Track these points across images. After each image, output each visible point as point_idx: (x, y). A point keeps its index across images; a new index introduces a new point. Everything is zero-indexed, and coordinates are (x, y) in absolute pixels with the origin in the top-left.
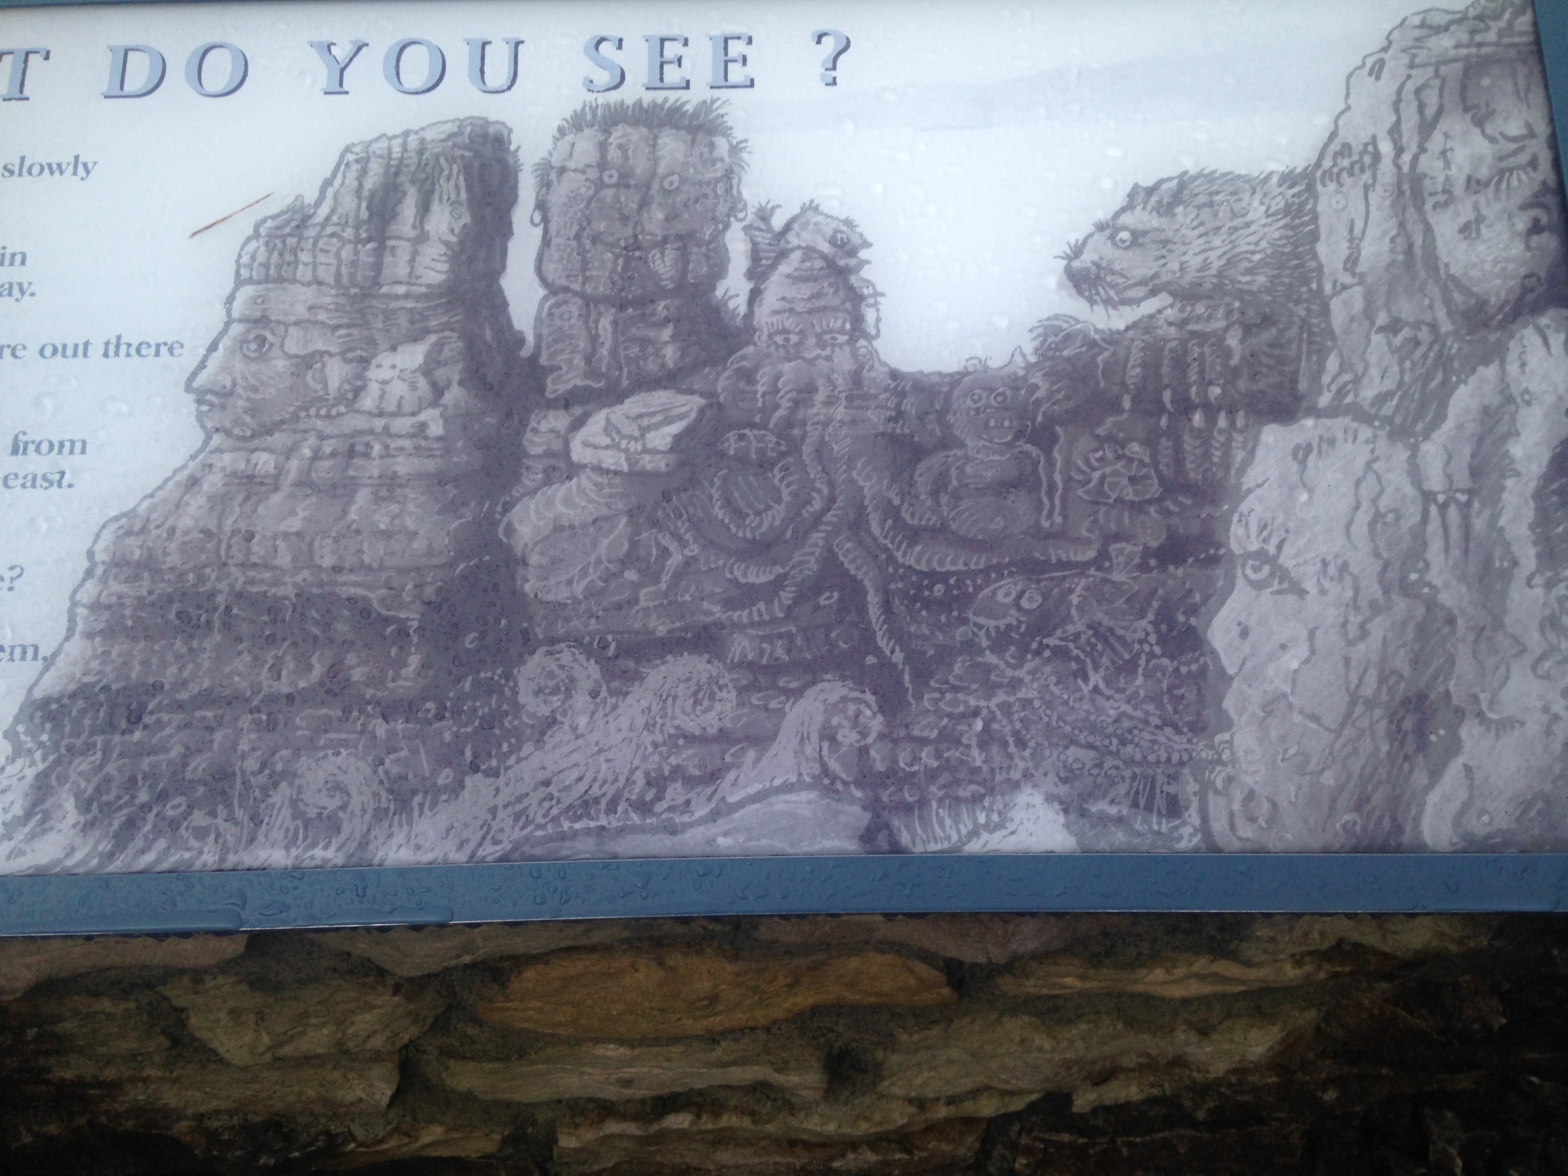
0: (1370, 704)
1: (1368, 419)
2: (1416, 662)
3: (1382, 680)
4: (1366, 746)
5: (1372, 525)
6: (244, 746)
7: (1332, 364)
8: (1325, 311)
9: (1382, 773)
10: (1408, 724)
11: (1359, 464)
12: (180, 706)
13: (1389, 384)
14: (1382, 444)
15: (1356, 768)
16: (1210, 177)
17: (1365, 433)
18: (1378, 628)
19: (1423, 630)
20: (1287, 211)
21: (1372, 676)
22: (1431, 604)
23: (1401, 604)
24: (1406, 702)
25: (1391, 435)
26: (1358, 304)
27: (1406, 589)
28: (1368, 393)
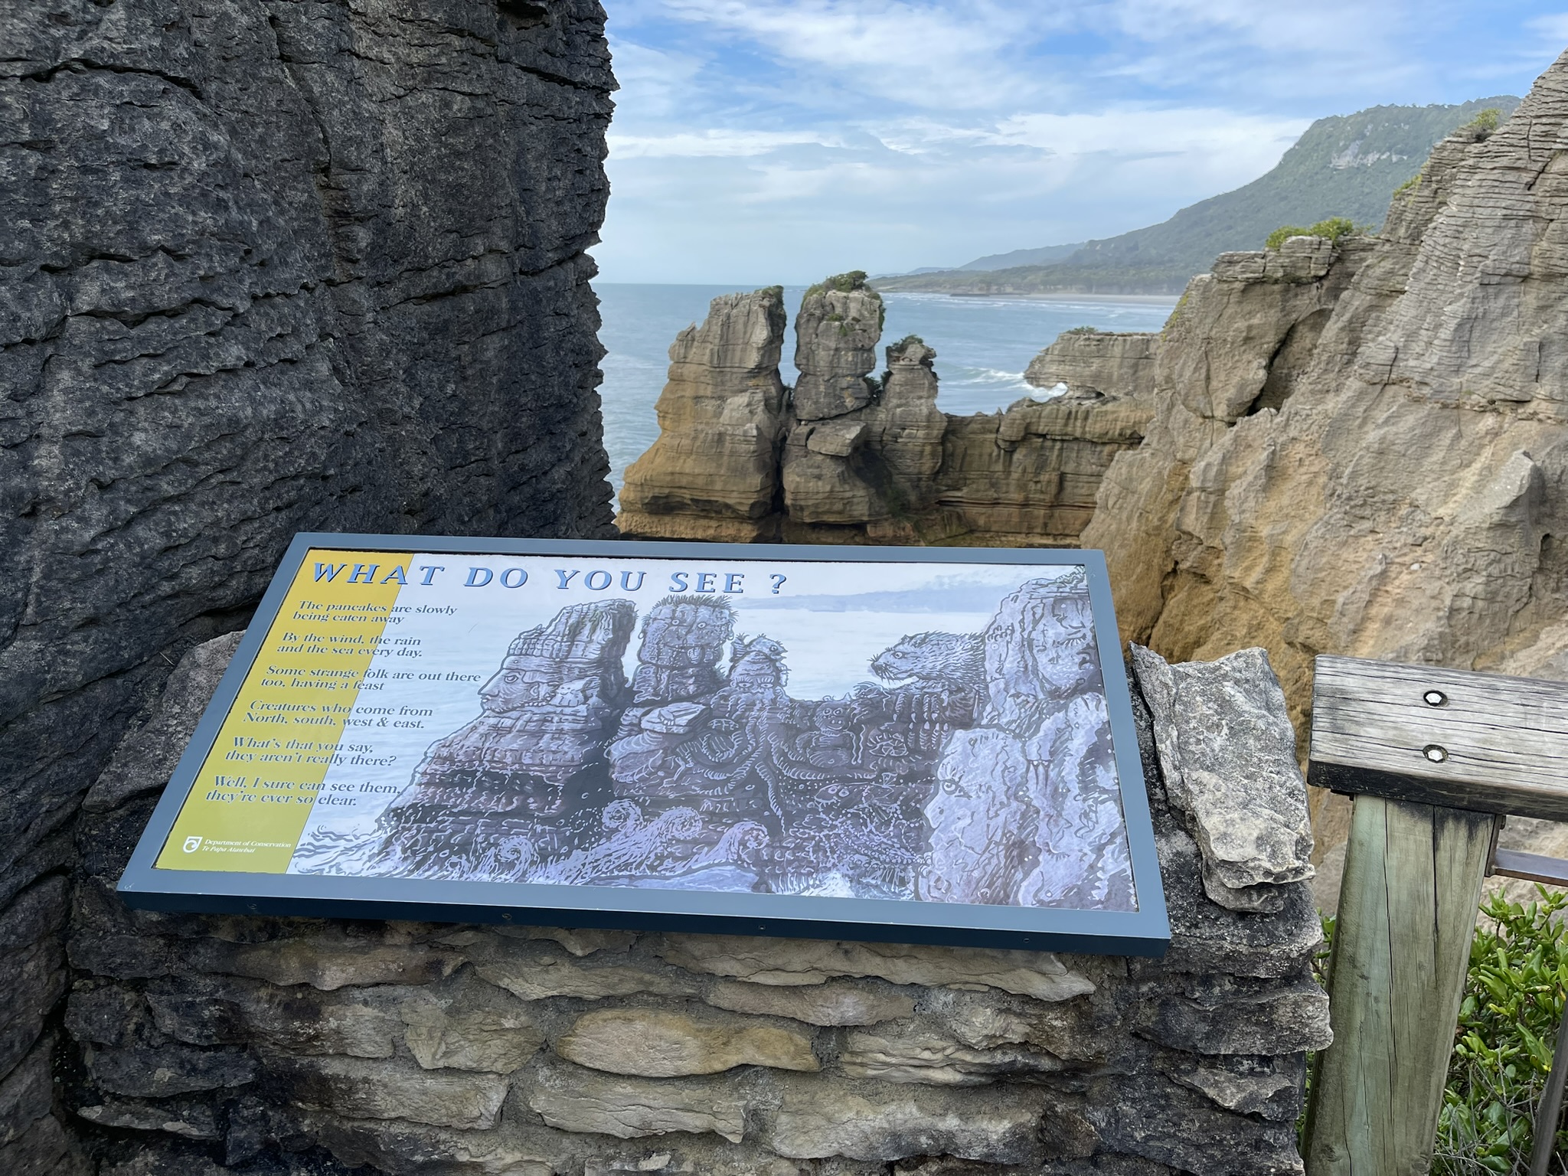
0: (997, 844)
1: (1004, 730)
2: (1021, 827)
3: (1004, 834)
4: (994, 861)
5: (1003, 771)
6: (478, 831)
7: (989, 708)
8: (987, 688)
9: (1002, 871)
10: (1015, 853)
11: (999, 748)
12: (452, 814)
13: (1014, 717)
14: (1010, 740)
15: (989, 869)
16: (939, 634)
17: (1002, 735)
18: (1003, 813)
19: (1023, 815)
20: (972, 649)
21: (999, 833)
22: (1028, 805)
23: (1014, 804)
24: (1014, 844)
25: (1014, 737)
26: (1002, 686)
27: (1016, 798)
28: (1004, 720)
